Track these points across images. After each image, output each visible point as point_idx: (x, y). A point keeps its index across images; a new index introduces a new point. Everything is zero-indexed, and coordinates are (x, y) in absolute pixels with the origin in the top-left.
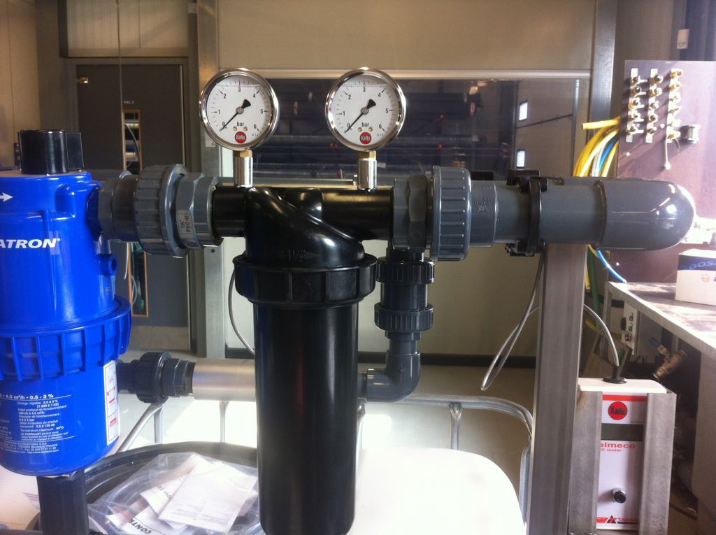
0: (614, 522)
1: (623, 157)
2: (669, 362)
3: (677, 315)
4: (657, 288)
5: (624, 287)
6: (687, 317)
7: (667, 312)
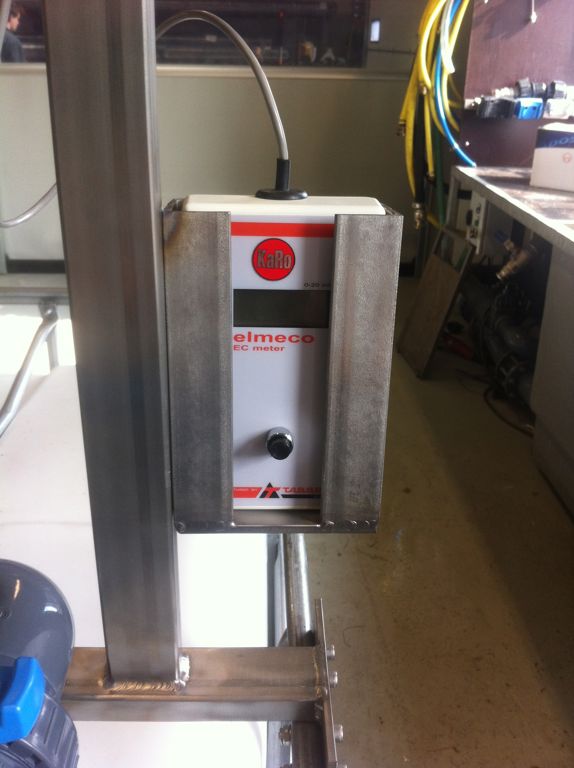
0: (274, 495)
1: (480, 5)
2: (515, 259)
3: (529, 202)
4: (511, 173)
5: (472, 172)
6: (541, 204)
7: (519, 198)
